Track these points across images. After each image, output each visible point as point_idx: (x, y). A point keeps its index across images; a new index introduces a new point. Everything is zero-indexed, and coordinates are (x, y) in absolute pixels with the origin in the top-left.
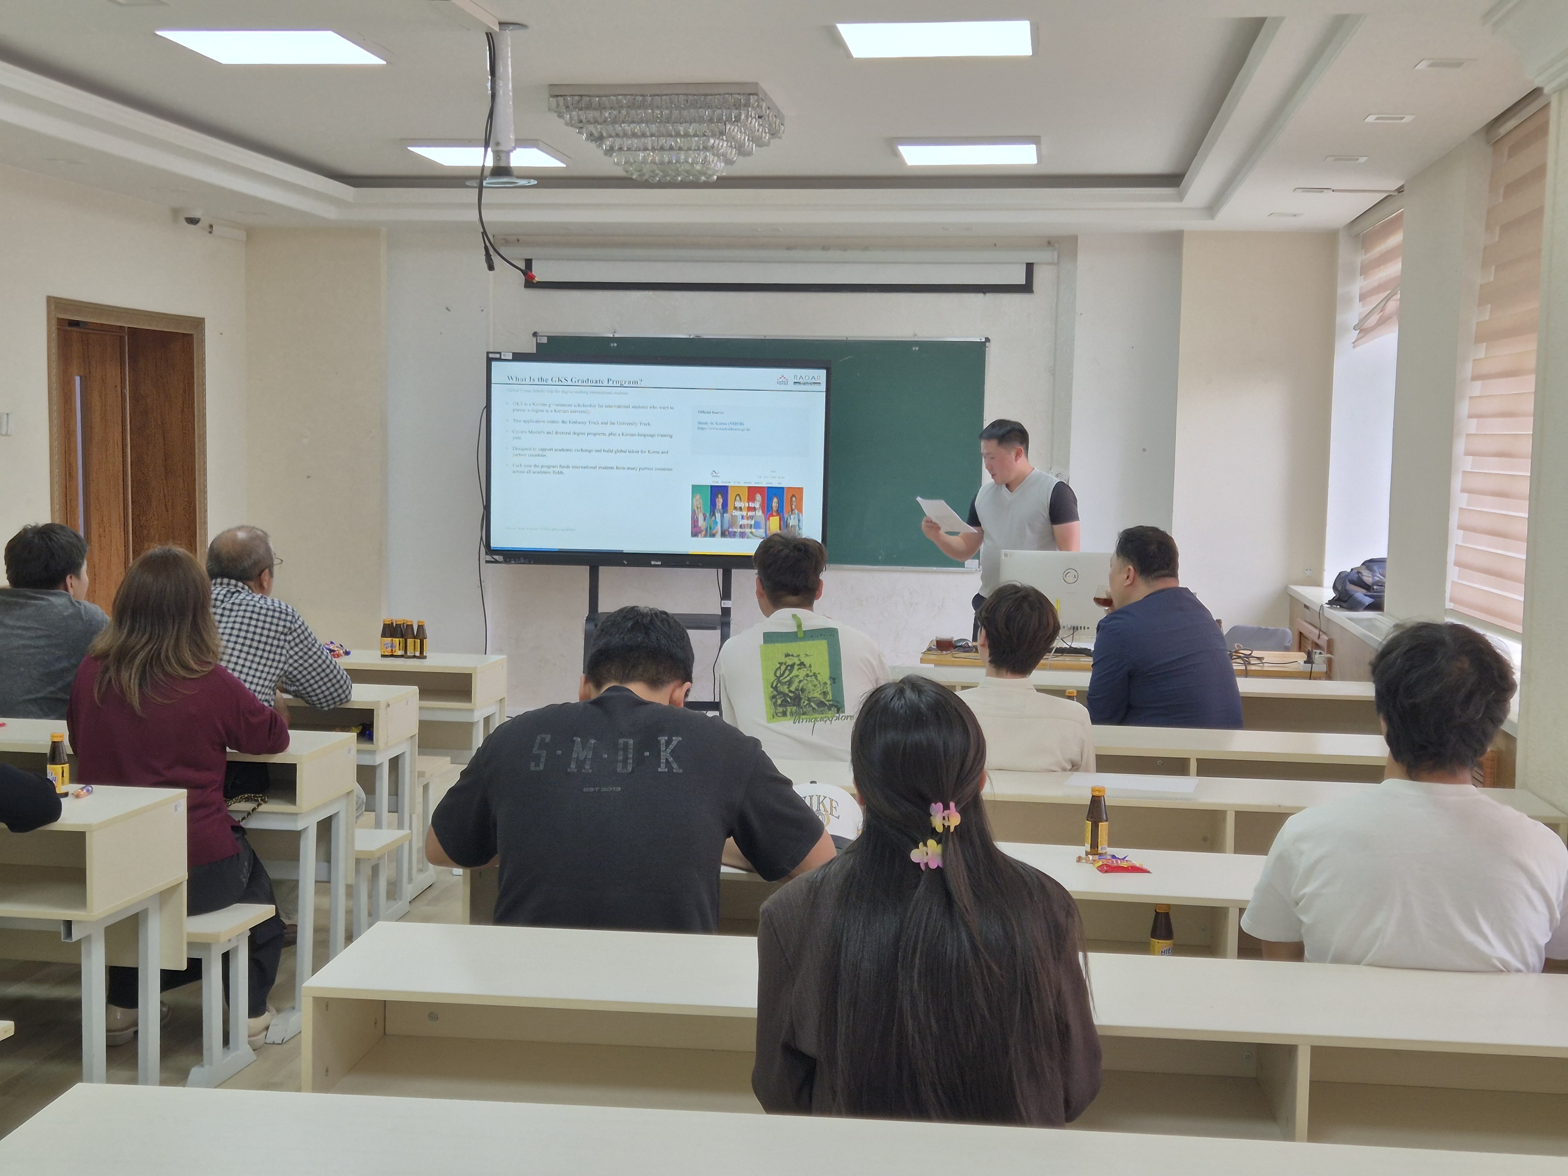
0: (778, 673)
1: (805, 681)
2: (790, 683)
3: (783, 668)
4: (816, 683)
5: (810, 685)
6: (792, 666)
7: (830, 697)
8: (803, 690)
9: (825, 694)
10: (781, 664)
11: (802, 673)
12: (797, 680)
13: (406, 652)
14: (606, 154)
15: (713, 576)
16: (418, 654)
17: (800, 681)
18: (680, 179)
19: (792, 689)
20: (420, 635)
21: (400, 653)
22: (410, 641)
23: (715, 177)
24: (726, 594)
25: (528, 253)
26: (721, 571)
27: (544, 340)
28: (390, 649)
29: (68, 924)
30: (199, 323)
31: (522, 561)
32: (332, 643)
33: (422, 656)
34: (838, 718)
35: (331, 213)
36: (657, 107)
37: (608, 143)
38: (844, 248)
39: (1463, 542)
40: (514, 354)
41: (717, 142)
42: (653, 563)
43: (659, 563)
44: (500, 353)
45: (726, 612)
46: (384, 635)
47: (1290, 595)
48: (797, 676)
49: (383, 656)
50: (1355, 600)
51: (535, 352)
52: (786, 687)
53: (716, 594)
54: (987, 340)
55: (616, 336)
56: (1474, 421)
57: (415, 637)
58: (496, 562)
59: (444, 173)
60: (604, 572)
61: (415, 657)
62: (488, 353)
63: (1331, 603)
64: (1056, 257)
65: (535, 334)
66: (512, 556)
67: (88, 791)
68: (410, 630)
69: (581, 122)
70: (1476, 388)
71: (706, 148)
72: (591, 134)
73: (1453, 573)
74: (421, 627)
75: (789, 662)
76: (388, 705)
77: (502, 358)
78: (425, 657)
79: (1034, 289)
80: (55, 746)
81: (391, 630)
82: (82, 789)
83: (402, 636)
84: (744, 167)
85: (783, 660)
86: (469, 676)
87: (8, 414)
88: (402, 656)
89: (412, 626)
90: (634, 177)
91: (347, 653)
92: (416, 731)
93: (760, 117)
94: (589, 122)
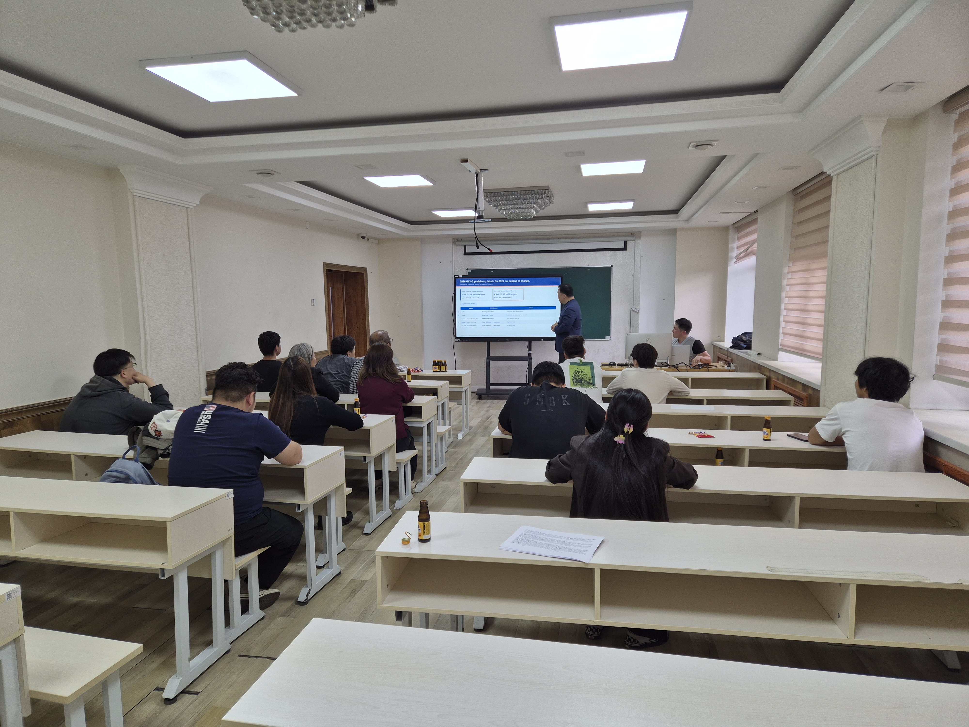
0: (575, 373)
1: (583, 376)
2: (579, 376)
3: (576, 372)
4: (587, 377)
5: (585, 377)
6: (579, 372)
7: (591, 381)
8: (583, 378)
9: (590, 380)
10: (576, 371)
11: (582, 374)
12: (581, 376)
13: (440, 370)
14: (498, 211)
15: (525, 344)
16: (444, 370)
17: (582, 376)
18: (522, 218)
19: (580, 377)
20: (445, 364)
21: (439, 370)
22: (442, 367)
23: (533, 217)
24: (530, 349)
25: (465, 244)
26: (528, 342)
27: (470, 271)
28: (435, 369)
29: (365, 458)
30: (365, 269)
31: (466, 340)
32: (417, 368)
33: (446, 371)
34: (593, 388)
35: (406, 234)
36: (516, 195)
37: (499, 208)
38: (565, 238)
39: (785, 326)
40: (462, 276)
41: (534, 206)
42: (507, 340)
43: (509, 340)
44: (458, 276)
45: (530, 355)
46: (433, 365)
47: (713, 345)
48: (581, 374)
49: (433, 371)
50: (741, 345)
51: (467, 275)
52: (577, 377)
53: (527, 349)
54: (612, 266)
55: (493, 269)
56: (789, 286)
57: (443, 365)
58: (458, 341)
59: (442, 219)
60: (491, 343)
61: (443, 371)
62: (454, 276)
63: (731, 347)
64: (634, 238)
65: (467, 269)
66: (463, 339)
67: (366, 416)
68: (441, 363)
69: (491, 201)
70: (789, 276)
71: (531, 208)
72: (495, 205)
73: (781, 336)
74: (445, 362)
75: (578, 370)
76: (441, 387)
77: (459, 277)
78: (446, 372)
79: (627, 249)
80: (356, 402)
81: (435, 363)
82: (364, 415)
83: (439, 365)
84: (542, 213)
85: (576, 370)
86: (461, 377)
87: (314, 299)
88: (439, 371)
89: (442, 362)
90: (507, 218)
91: (422, 371)
92: (448, 395)
93: (548, 197)
94: (494, 201)
